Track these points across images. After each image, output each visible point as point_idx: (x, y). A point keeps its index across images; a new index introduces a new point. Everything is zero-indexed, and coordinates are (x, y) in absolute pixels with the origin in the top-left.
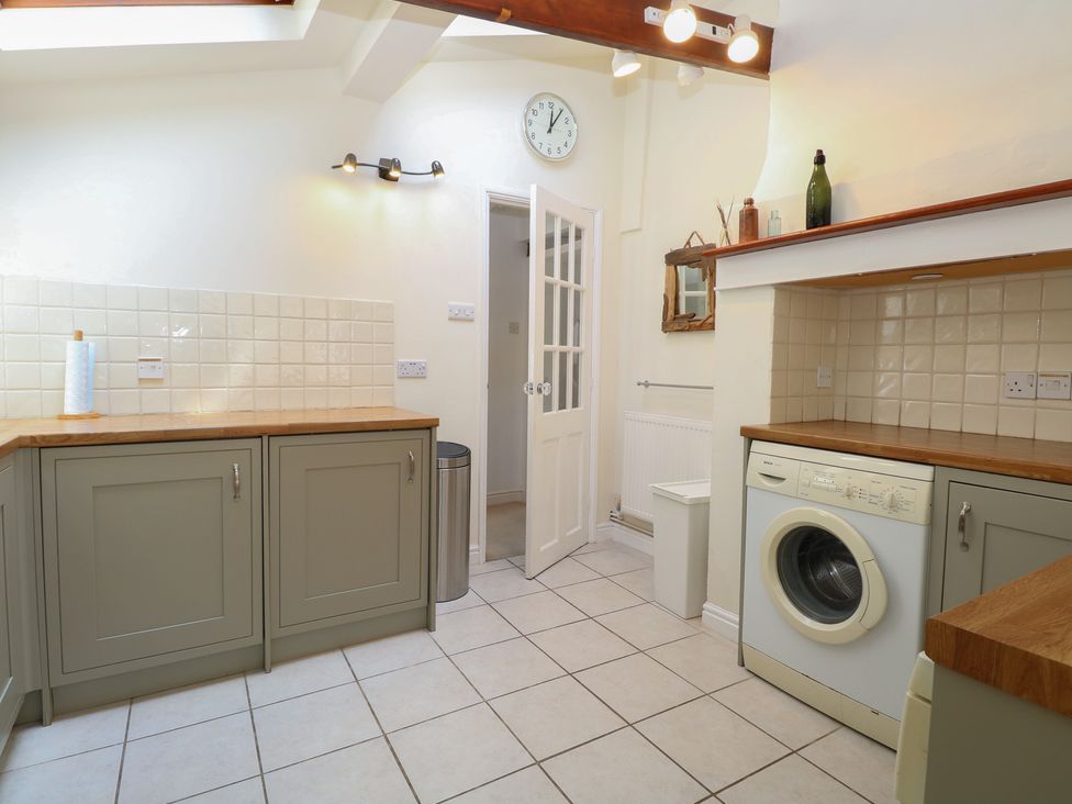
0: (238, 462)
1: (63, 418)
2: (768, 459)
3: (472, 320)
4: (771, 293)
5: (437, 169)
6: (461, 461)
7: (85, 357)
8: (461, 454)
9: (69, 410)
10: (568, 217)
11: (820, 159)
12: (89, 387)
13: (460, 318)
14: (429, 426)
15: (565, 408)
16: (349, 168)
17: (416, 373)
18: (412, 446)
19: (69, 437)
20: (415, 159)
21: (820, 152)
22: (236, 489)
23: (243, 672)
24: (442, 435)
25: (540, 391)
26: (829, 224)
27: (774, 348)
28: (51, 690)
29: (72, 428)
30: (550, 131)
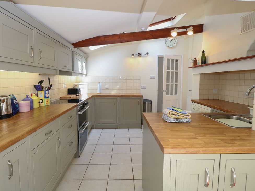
0: (115, 100)
1: (97, 93)
2: (194, 106)
3: (154, 78)
4: (199, 75)
5: (147, 54)
6: (150, 103)
7: (100, 86)
8: (150, 102)
9: (98, 92)
10: (173, 58)
11: (203, 52)
12: (100, 90)
13: (152, 78)
14: (142, 97)
15: (177, 94)
16: (133, 56)
17: (144, 88)
18: (139, 100)
19: (97, 96)
20: (143, 53)
21: (203, 51)
22: (115, 104)
23: (115, 128)
24: (144, 98)
25: (165, 91)
26: (205, 63)
27: (200, 85)
28: (95, 125)
29: (98, 95)
30: (171, 42)
